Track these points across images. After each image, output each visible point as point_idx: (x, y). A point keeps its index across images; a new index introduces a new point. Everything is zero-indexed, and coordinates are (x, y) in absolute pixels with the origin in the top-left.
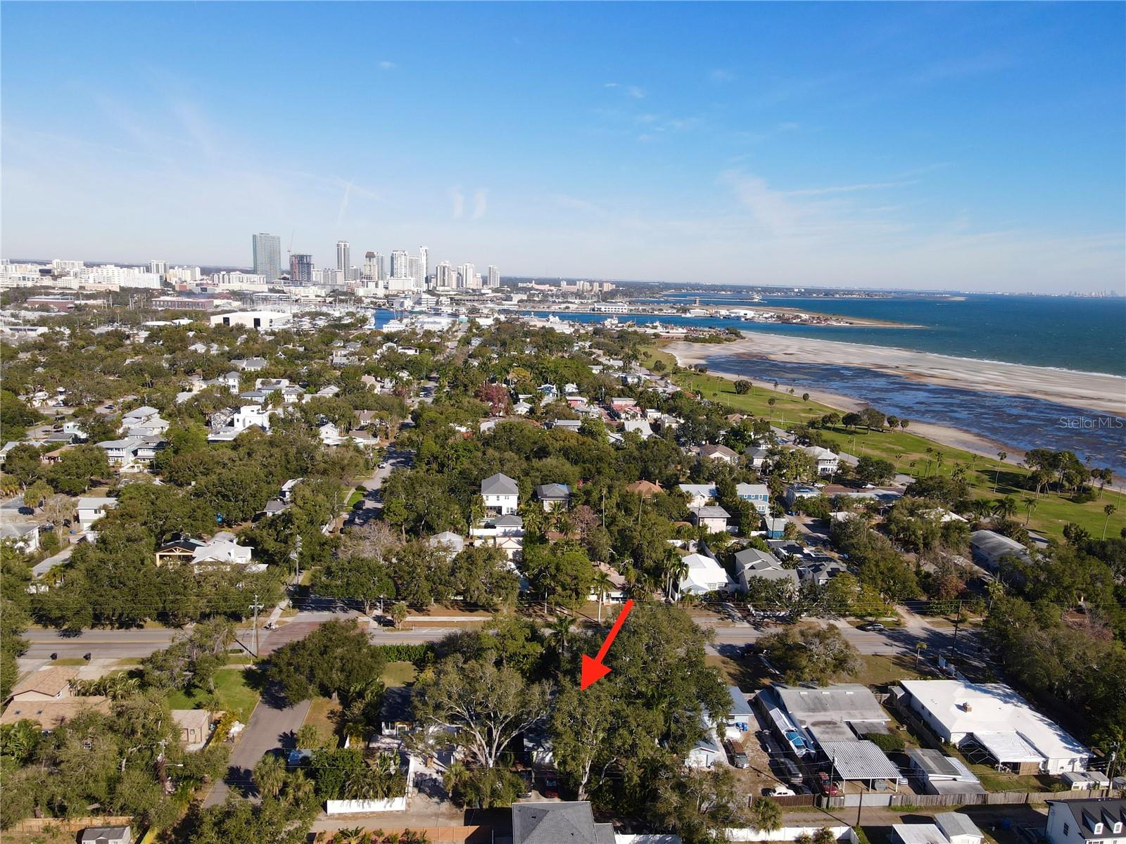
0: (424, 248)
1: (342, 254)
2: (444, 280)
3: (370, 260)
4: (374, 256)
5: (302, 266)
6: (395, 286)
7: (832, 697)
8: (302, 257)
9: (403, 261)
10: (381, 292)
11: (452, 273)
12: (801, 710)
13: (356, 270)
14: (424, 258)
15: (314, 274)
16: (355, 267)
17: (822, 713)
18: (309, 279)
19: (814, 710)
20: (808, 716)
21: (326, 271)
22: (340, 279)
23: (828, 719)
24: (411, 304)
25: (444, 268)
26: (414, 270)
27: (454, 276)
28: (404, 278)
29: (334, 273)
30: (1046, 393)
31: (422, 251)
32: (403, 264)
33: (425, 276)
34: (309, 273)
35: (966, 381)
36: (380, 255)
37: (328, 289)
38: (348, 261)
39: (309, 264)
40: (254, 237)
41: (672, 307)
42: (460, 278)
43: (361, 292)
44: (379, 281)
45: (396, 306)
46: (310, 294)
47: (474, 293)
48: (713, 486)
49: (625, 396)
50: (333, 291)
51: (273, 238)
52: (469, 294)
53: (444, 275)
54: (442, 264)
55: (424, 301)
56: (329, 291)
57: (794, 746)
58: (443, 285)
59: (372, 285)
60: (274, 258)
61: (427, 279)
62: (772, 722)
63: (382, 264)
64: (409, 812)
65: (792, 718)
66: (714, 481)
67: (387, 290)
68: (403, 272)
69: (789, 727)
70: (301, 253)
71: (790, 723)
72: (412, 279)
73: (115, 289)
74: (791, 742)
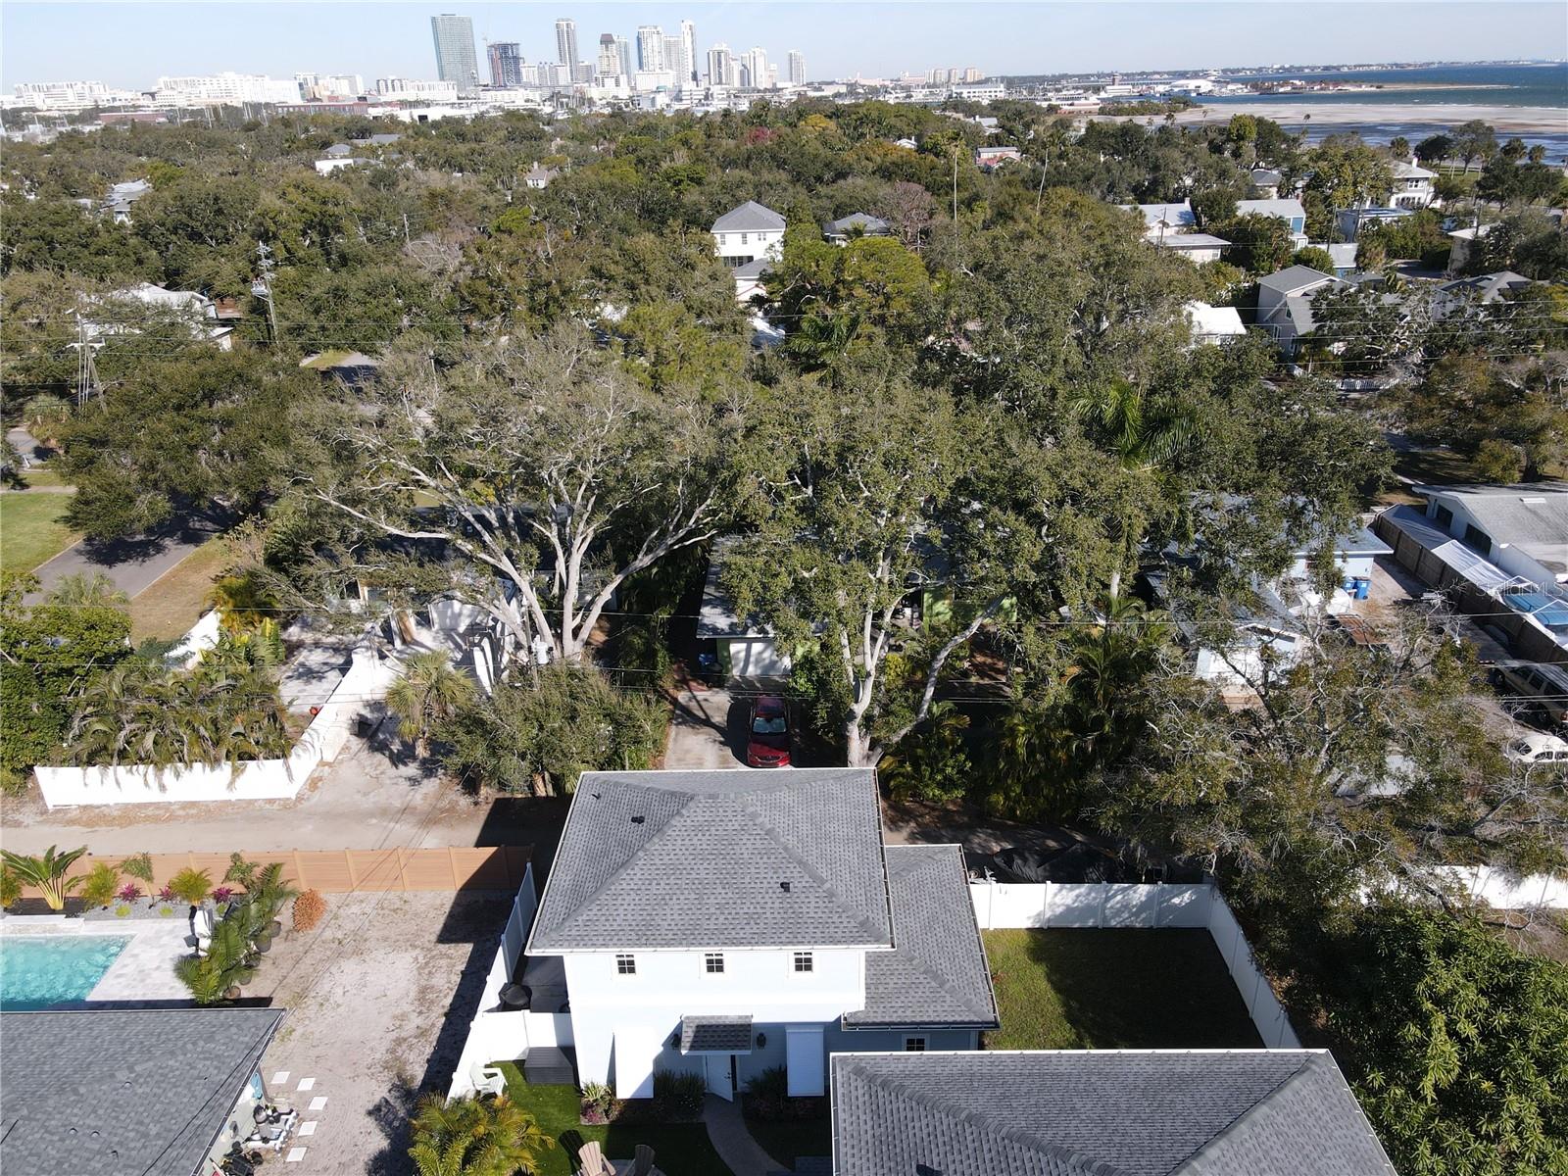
0: (687, 24)
1: (565, 39)
2: (720, 74)
3: (607, 48)
4: (612, 42)
5: (506, 58)
6: (645, 82)
8: (505, 48)
9: (656, 44)
10: (624, 93)
11: (733, 63)
12: (1539, 540)
13: (589, 68)
14: (688, 40)
15: (524, 72)
16: (586, 63)
18: (519, 81)
21: (541, 68)
22: (564, 77)
24: (667, 100)
25: (719, 54)
26: (673, 59)
27: (737, 68)
28: (658, 71)
29: (554, 70)
31: (685, 28)
32: (656, 49)
33: (691, 69)
34: (518, 73)
36: (623, 40)
37: (547, 93)
38: (575, 50)
39: (516, 59)
40: (434, 19)
41: (1077, 88)
42: (745, 74)
43: (594, 92)
44: (623, 79)
45: (646, 106)
46: (516, 98)
47: (766, 90)
48: (1186, 206)
49: (1000, 145)
50: (555, 97)
51: (462, 20)
52: (759, 91)
53: (720, 67)
54: (717, 48)
55: (685, 95)
56: (547, 96)
57: (1547, 626)
58: (720, 83)
59: (610, 82)
60: (467, 55)
61: (695, 77)
62: (1445, 575)
63: (626, 52)
64: (305, 804)
65: (1508, 560)
66: (1187, 200)
67: (633, 88)
68: (657, 62)
69: (1510, 583)
70: (504, 42)
71: (1510, 573)
72: (672, 73)
73: (235, 104)
74: (1530, 618)
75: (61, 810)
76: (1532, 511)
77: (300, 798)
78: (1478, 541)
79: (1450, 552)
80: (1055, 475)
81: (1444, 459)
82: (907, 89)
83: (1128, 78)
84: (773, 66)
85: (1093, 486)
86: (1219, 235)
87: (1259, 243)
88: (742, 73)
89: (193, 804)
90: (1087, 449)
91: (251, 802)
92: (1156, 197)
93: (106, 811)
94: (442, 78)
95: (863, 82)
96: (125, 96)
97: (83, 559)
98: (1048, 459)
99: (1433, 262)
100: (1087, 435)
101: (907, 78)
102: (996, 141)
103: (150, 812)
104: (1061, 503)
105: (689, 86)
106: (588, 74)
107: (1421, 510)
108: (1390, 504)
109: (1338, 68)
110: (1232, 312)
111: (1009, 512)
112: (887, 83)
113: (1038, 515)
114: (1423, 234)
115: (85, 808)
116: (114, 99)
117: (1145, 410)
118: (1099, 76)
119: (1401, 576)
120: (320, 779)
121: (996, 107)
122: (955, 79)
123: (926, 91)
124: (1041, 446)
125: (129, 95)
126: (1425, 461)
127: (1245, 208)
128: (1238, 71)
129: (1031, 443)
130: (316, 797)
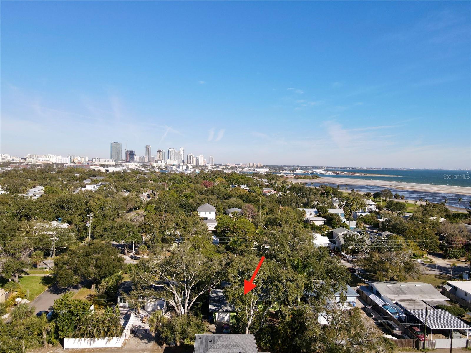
0: (182, 148)
1: (148, 150)
2: (190, 161)
3: (159, 153)
4: (161, 152)
5: (131, 155)
6: (169, 162)
7: (408, 288)
8: (130, 152)
9: (173, 153)
10: (163, 165)
11: (194, 159)
12: (390, 294)
13: (153, 158)
14: (182, 152)
15: (135, 158)
16: (153, 156)
17: (404, 296)
18: (133, 160)
19: (398, 294)
20: (395, 297)
21: (140, 157)
22: (146, 160)
23: (409, 298)
24: (176, 168)
25: (191, 156)
26: (178, 157)
27: (195, 160)
28: (173, 160)
29: (144, 158)
30: (463, 193)
31: (181, 149)
32: (173, 154)
33: (182, 160)
34: (133, 158)
35: (424, 189)
36: (164, 151)
37: (141, 164)
38: (150, 153)
39: (133, 155)
40: (111, 144)
41: (288, 170)
42: (197, 161)
43: (155, 165)
44: (163, 161)
45: (169, 169)
46: (133, 165)
47: (203, 166)
48: (316, 209)
49: (269, 188)
50: (143, 165)
51: (119, 144)
52: (201, 166)
53: (190, 159)
54: (190, 154)
55: (181, 167)
56: (141, 165)
57: (391, 313)
58: (190, 163)
59: (159, 162)
60: (119, 153)
61: (183, 161)
62: (372, 302)
63: (164, 154)
64: (124, 348)
65: (384, 298)
66: (316, 208)
67: (166, 164)
68: (173, 157)
69: (384, 303)
70: (130, 150)
71: (384, 301)
72: (177, 160)
73: (50, 163)
74: (387, 311)
75: (67, 350)
76: (389, 288)
77: (122, 347)
78: (378, 294)
79: (372, 296)
80: (286, 275)
81: (374, 275)
82: (242, 168)
83: (302, 168)
84: (205, 160)
85: (293, 277)
86: (324, 217)
87: (333, 220)
88: (196, 161)
89: (98, 348)
90: (292, 270)
91: (111, 348)
92: (308, 207)
93: (78, 350)
94: (111, 158)
95: (230, 165)
96: (17, 159)
97: (50, 293)
98: (285, 272)
99: (375, 226)
100: (292, 268)
101: (242, 164)
102: (267, 187)
103: (88, 349)
104: (287, 281)
105: (182, 164)
106: (153, 159)
107: (367, 287)
108: (361, 285)
109: (356, 168)
110: (326, 238)
111: (278, 282)
112: (237, 165)
113: (283, 283)
114: (373, 219)
115: (73, 349)
116: (13, 160)
117: (303, 263)
118: (294, 166)
119: (363, 302)
120: (126, 343)
121: (267, 176)
122: (255, 166)
123: (247, 169)
124: (283, 270)
125: (18, 159)
126: (369, 276)
127: (330, 211)
128: (330, 167)
129: (281, 269)
130: (126, 347)
